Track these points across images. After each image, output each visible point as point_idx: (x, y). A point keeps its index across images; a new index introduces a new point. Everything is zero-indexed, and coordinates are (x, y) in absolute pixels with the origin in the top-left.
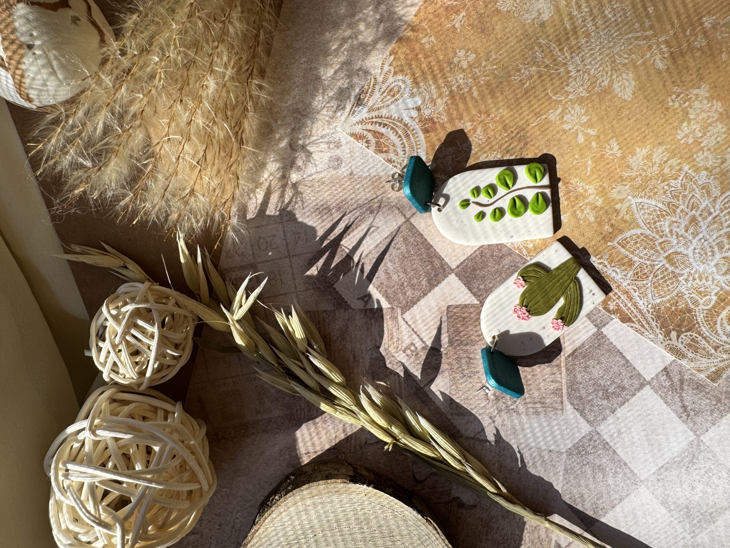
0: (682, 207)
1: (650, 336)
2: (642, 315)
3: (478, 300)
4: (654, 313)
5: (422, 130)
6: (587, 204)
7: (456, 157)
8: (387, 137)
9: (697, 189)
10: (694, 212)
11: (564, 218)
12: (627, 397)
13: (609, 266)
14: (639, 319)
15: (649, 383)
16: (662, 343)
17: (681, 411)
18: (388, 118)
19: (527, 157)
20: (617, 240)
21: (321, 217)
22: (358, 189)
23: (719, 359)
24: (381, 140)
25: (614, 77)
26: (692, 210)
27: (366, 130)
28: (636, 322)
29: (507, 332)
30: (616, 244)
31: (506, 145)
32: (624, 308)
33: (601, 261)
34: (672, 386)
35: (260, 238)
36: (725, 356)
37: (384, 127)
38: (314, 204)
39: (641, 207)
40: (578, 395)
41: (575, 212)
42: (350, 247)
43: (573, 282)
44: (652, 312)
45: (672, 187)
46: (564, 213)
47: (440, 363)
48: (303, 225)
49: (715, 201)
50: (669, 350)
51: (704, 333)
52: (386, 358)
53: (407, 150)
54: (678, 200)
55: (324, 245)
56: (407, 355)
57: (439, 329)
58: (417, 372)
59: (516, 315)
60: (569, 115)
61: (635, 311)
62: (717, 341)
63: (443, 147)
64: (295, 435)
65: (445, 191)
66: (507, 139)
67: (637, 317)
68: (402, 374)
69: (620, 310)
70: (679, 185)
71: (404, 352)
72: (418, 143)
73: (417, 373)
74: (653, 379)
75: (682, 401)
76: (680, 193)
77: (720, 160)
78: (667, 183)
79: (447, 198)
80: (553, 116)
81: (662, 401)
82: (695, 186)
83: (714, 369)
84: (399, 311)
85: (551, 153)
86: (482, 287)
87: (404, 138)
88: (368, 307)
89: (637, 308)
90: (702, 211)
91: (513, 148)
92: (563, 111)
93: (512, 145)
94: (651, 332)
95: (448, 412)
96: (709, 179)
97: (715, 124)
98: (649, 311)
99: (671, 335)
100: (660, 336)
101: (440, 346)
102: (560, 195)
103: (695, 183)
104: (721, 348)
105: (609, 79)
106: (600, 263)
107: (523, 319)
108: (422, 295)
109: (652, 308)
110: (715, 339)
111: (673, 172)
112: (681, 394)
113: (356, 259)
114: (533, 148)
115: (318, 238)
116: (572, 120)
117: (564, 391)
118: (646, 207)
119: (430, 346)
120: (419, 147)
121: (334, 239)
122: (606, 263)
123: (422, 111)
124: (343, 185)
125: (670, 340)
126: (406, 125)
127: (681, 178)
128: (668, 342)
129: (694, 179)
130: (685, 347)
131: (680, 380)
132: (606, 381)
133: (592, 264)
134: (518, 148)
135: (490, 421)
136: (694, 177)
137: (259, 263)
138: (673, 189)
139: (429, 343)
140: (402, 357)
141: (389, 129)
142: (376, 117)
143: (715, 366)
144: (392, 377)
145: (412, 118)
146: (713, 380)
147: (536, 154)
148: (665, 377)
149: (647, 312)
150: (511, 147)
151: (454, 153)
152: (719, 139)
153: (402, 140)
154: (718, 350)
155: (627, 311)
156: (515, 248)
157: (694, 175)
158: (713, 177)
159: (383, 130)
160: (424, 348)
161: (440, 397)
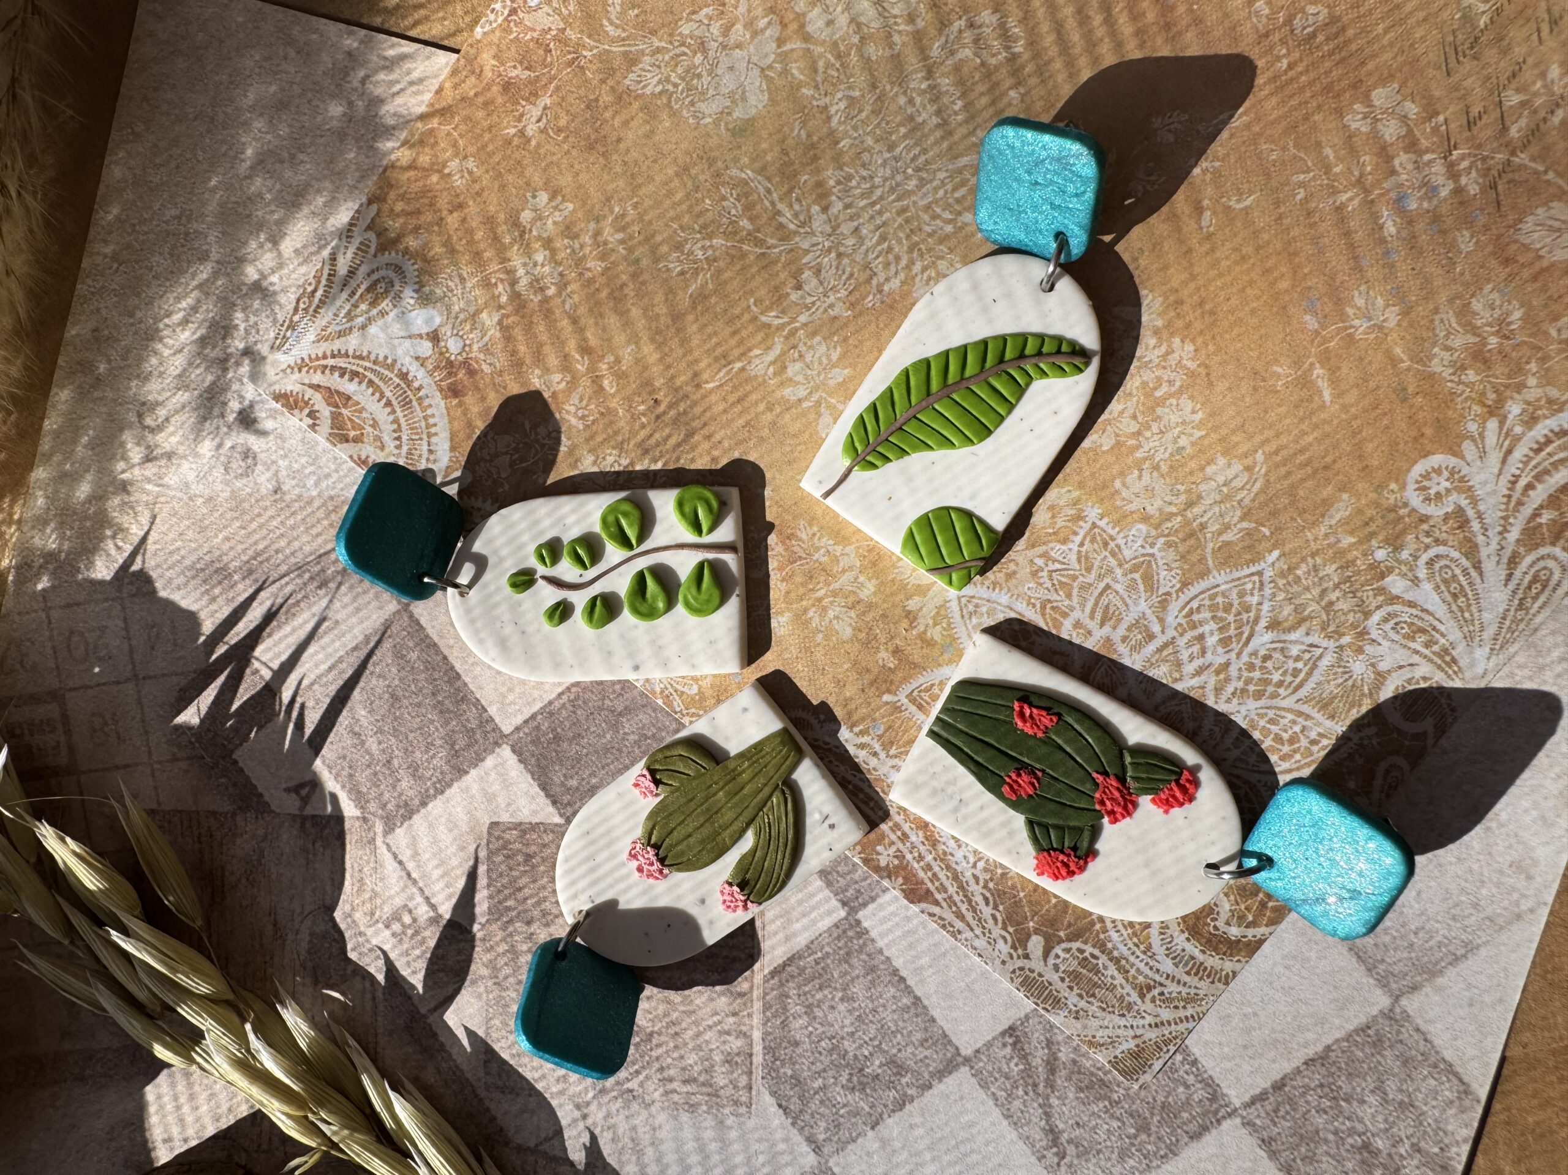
0: (1076, 615)
1: (977, 943)
2: (961, 887)
3: (561, 816)
4: (991, 885)
5: (441, 390)
6: (835, 594)
7: (522, 460)
8: (358, 403)
9: (1119, 572)
10: (1107, 629)
11: (780, 624)
12: (909, 1092)
13: (883, 755)
14: (950, 897)
15: (967, 1060)
16: (1004, 962)
17: (1044, 1143)
18: (361, 358)
19: (692, 467)
20: (908, 688)
21: (207, 592)
22: (293, 528)
23: (1149, 1019)
24: (344, 411)
25: (917, 267)
26: (1102, 625)
27: (311, 386)
28: (944, 904)
29: (612, 904)
30: (905, 701)
31: (643, 434)
32: (916, 865)
33: (865, 739)
34: (1028, 1072)
35: (72, 633)
36: (1166, 1014)
37: (351, 380)
38: (194, 558)
39: (971, 607)
40: (790, 1072)
41: (805, 611)
42: (275, 665)
43: (777, 793)
44: (986, 882)
45: (1054, 561)
46: (777, 613)
47: (469, 961)
48: (169, 605)
49: (1164, 604)
50: (1022, 984)
51: (1115, 948)
52: (347, 935)
53: (404, 438)
54: (1069, 596)
55: (214, 657)
56: (394, 935)
57: (472, 877)
58: (415, 976)
59: (635, 864)
60: (798, 366)
61: (942, 875)
62: (1147, 971)
63: (491, 434)
64: (142, 1096)
65: (478, 547)
66: (644, 420)
67: (945, 891)
68: (381, 978)
69: (905, 868)
70: (1073, 557)
71: (387, 927)
72: (431, 421)
73: (417, 980)
74: (978, 1051)
75: (1048, 1115)
76: (1074, 578)
77: (1183, 498)
78: (1043, 548)
79: (481, 563)
80: (761, 363)
81: (996, 1113)
82: (1113, 562)
83: (1132, 1044)
84: (379, 827)
85: (751, 459)
86: (573, 783)
87: (398, 410)
88: (309, 811)
89: (948, 867)
90: (1129, 629)
91: (658, 444)
92: (784, 353)
93: (657, 436)
94: (978, 931)
95: (479, 1080)
96: (1152, 545)
97: (1174, 401)
98: (976, 879)
99: (1030, 945)
100: (1001, 943)
101: (472, 918)
102: (771, 567)
103: (1113, 554)
104: (1156, 992)
105: (902, 276)
106: (862, 746)
107: (650, 875)
108: (432, 792)
109: (986, 870)
110: (1142, 966)
111: (1060, 523)
112: (1047, 1097)
113: (286, 695)
114: (706, 445)
115: (202, 639)
116: (806, 377)
117: (758, 1059)
118: (984, 609)
119: (447, 916)
120: (433, 430)
121: (236, 644)
122: (877, 747)
123: (442, 344)
124: (259, 515)
125: (1027, 957)
126: (404, 376)
127: (1078, 539)
128: (1020, 963)
129: (1112, 544)
130: (1062, 980)
131: (1048, 1062)
132: (860, 1047)
133: (840, 746)
134: (673, 441)
135: (577, 1114)
136: (1113, 539)
137: (71, 690)
138: (1057, 566)
139: (446, 910)
140: (383, 938)
141: (364, 385)
142: (333, 356)
143: (1136, 1037)
144: (357, 982)
145: (417, 358)
146: (1127, 1073)
147: (714, 460)
148: (1009, 1049)
149: (972, 882)
150: (653, 441)
151: (516, 449)
152: (1183, 441)
153: (394, 412)
154: (1149, 996)
155: (921, 874)
156: (653, 692)
157: (1113, 532)
158: (1162, 540)
159: (350, 387)
160: (434, 921)
161: (465, 1042)
